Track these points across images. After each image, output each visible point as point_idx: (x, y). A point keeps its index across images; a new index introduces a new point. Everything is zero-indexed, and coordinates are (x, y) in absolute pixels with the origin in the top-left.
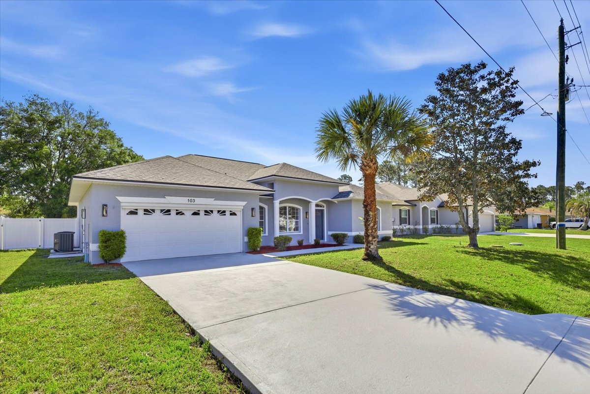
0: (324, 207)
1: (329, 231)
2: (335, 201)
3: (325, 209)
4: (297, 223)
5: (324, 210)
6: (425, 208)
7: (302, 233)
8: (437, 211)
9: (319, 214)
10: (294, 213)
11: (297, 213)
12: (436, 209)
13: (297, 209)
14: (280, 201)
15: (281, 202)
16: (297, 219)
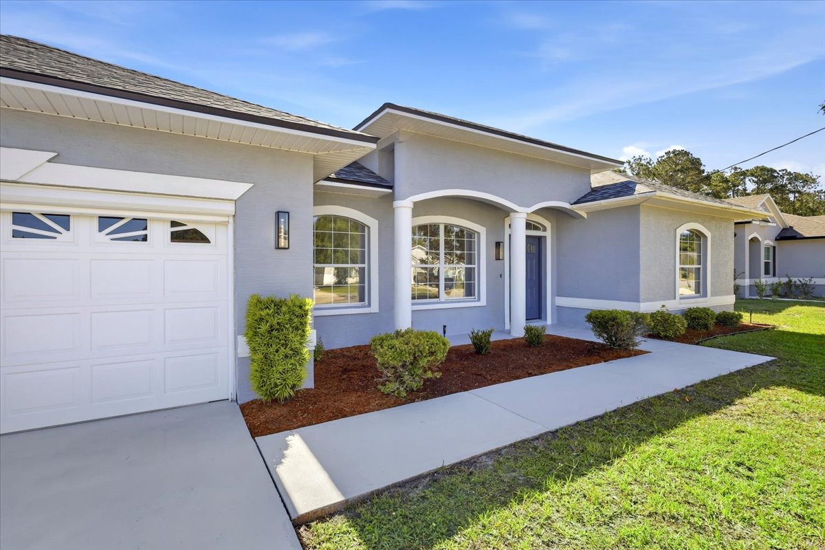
0: (545, 230)
1: (558, 296)
2: (582, 210)
3: (548, 234)
4: (470, 274)
5: (545, 237)
6: (754, 241)
7: (483, 302)
8: (774, 247)
9: (534, 249)
10: (461, 245)
11: (470, 244)
12: (772, 243)
13: (471, 234)
14: (416, 204)
15: (419, 208)
16: (470, 262)
